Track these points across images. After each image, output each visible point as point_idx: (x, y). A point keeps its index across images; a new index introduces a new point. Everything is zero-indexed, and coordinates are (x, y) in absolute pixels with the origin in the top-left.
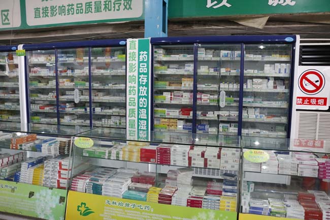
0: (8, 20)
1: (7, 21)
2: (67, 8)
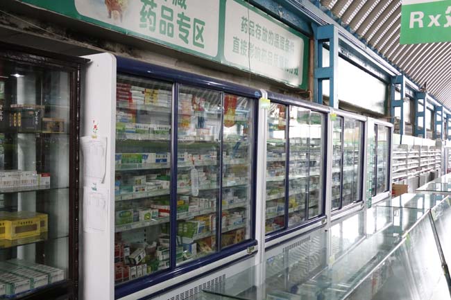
0: (202, 40)
1: (199, 41)
2: (261, 52)
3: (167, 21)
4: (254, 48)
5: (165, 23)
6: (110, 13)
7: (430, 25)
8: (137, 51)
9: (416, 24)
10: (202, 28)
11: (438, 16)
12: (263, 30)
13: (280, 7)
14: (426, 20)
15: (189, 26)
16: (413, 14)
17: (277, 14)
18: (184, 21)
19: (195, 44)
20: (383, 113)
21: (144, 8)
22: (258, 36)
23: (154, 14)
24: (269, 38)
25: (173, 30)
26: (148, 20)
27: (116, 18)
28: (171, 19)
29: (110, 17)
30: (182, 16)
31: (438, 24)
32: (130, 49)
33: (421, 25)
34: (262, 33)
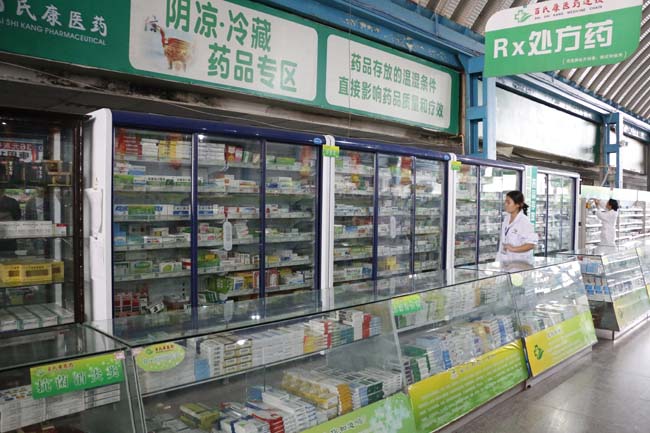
0: (294, 84)
1: (289, 84)
2: (383, 92)
3: (244, 66)
4: (371, 87)
5: (241, 68)
6: (171, 64)
7: (514, 54)
8: (215, 100)
9: (500, 52)
10: (294, 70)
11: (523, 43)
12: (386, 66)
13: (409, 39)
14: (510, 48)
15: (275, 69)
16: (497, 42)
17: (404, 46)
18: (268, 64)
19: (284, 88)
20: (591, 161)
21: (213, 55)
22: (377, 74)
23: (227, 61)
24: (395, 75)
25: (252, 76)
26: (219, 67)
27: (178, 69)
28: (250, 63)
29: (171, 68)
30: (264, 59)
31: (522, 53)
32: (207, 98)
33: (505, 54)
34: (383, 70)
